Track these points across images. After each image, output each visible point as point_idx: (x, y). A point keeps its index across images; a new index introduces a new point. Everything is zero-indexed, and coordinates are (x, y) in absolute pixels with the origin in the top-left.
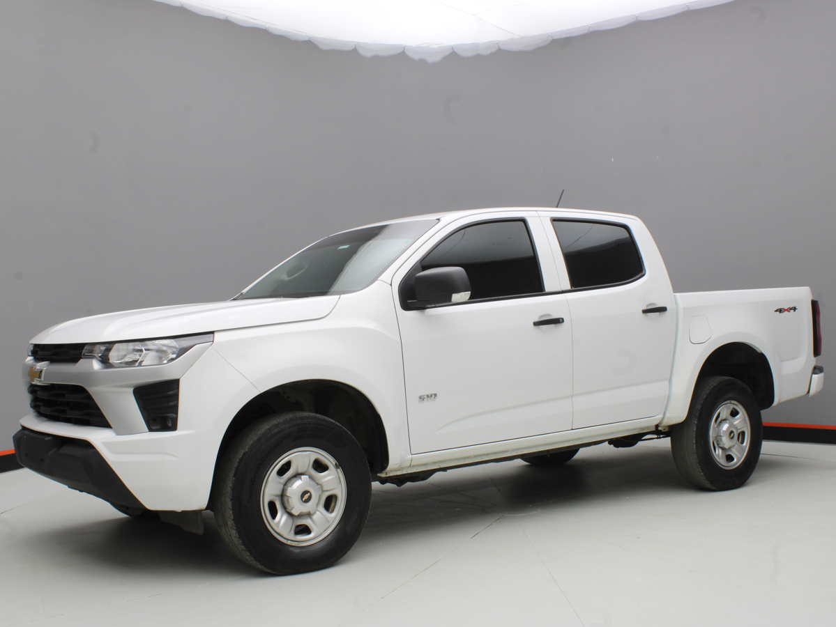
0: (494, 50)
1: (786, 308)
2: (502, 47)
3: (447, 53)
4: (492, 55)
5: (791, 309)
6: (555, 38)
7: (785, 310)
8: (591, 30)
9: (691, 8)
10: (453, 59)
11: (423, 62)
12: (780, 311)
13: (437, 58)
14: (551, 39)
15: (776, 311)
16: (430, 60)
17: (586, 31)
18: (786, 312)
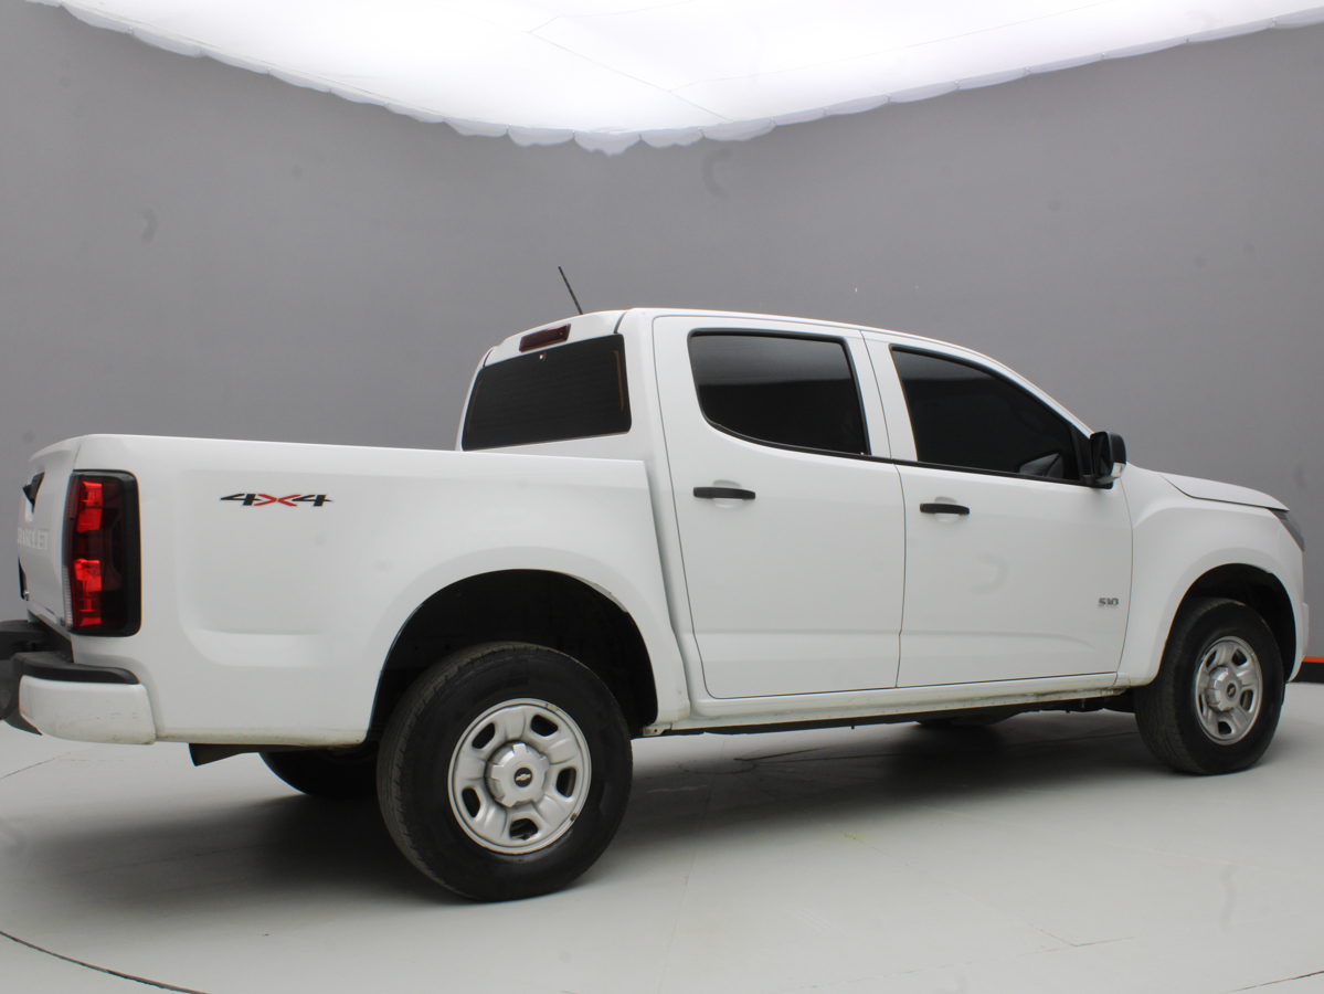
0: (696, 139)
2: (707, 136)
3: (633, 142)
4: (694, 145)
6: (779, 124)
8: (828, 114)
9: (961, 88)
10: (642, 152)
11: (599, 154)
13: (620, 149)
14: (773, 125)
16: (609, 151)
17: (820, 116)
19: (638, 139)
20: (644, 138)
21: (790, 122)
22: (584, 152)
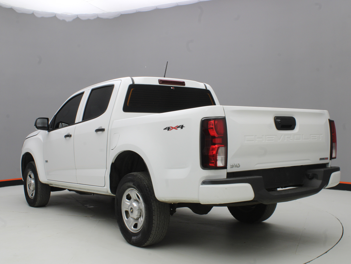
0: (95, 17)
1: (174, 127)
2: (99, 16)
3: (75, 18)
4: (95, 20)
5: (179, 127)
6: (122, 14)
7: (173, 128)
8: (137, 11)
9: (179, 5)
10: (78, 20)
11: (64, 21)
12: (169, 129)
13: (71, 20)
14: (120, 14)
15: (165, 129)
16: (67, 20)
17: (135, 12)
18: (174, 130)
19: (77, 17)
20: (79, 17)
21: (126, 13)
22: (59, 20)
